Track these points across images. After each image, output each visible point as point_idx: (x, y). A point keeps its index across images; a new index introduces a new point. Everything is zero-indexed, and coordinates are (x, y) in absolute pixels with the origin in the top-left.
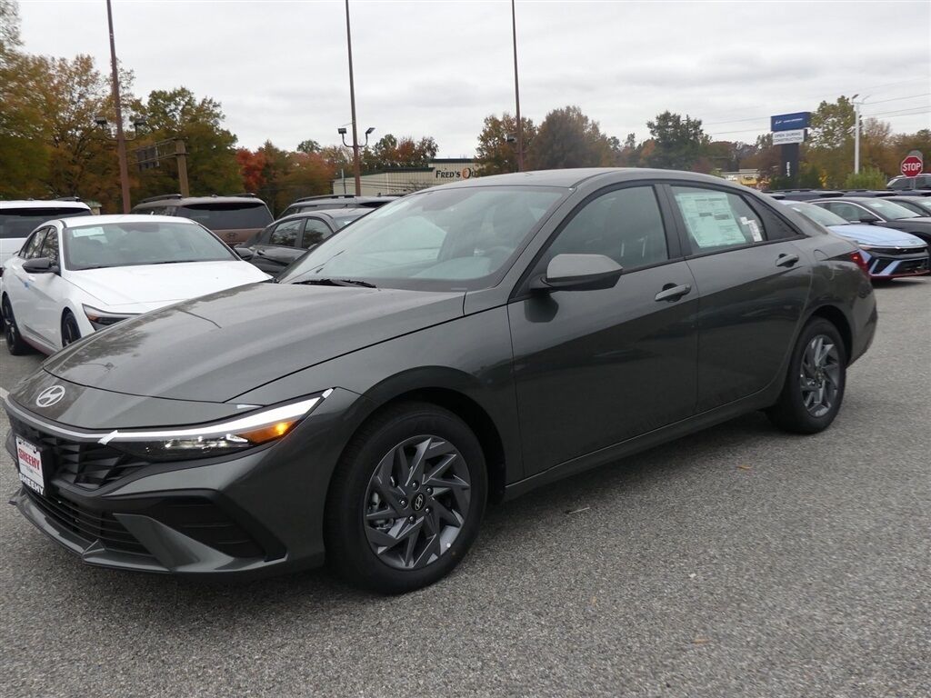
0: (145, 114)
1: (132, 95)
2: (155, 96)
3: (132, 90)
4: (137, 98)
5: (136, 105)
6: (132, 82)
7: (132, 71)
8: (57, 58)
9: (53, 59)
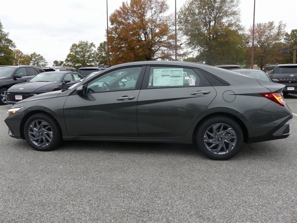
0: (289, 37)
1: (285, 32)
2: (293, 31)
3: (285, 30)
4: (286, 32)
5: (287, 35)
6: (285, 27)
7: (286, 24)
8: (264, 23)
9: (263, 24)
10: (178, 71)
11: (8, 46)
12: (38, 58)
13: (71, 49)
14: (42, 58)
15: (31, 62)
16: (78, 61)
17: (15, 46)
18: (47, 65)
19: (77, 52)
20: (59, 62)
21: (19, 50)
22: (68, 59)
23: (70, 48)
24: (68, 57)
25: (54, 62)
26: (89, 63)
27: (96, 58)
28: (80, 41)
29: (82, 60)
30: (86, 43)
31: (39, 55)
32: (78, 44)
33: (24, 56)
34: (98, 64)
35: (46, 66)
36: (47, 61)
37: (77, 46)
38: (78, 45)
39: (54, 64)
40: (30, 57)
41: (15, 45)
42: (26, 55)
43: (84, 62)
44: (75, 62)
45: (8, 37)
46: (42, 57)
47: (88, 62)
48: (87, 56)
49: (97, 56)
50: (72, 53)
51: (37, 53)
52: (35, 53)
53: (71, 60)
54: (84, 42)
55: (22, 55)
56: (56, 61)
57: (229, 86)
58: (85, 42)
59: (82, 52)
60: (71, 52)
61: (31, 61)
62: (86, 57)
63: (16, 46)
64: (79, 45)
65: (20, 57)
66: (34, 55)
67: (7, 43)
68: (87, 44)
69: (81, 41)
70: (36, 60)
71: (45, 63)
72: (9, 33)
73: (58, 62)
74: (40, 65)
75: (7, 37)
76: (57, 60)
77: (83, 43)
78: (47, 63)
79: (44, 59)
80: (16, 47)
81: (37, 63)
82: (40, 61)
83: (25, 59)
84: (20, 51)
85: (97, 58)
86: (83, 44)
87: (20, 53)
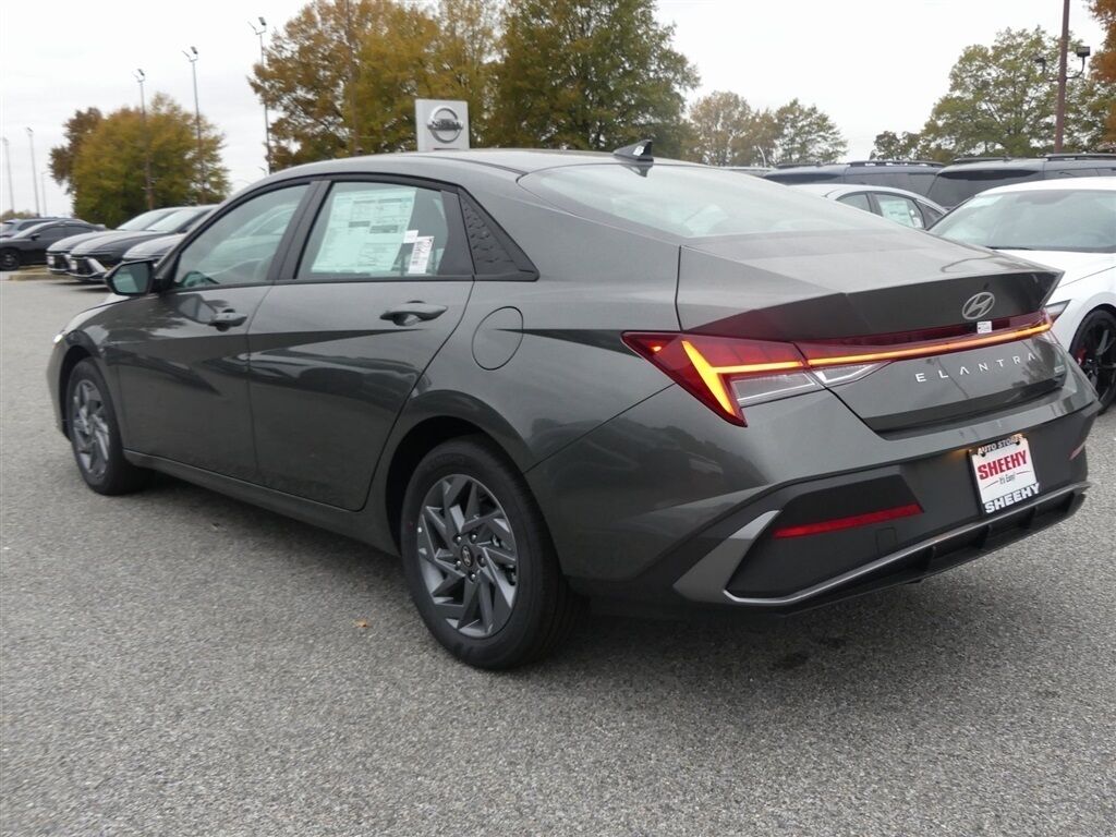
10: (400, 200)
11: (668, 81)
12: (808, 125)
13: (954, 76)
14: (822, 124)
15: (777, 142)
16: (985, 131)
17: (697, 79)
18: (844, 153)
19: (986, 84)
20: (899, 136)
21: (734, 91)
22: (940, 123)
23: (949, 70)
24: (938, 112)
25: (879, 137)
26: (1041, 138)
27: (1078, 112)
28: (1003, 31)
29: (1007, 127)
30: (1035, 37)
31: (814, 110)
32: (993, 48)
33: (754, 118)
34: (1085, 143)
35: (840, 159)
36: (843, 137)
37: (985, 57)
38: (991, 52)
39: (875, 147)
40: (776, 121)
41: (697, 75)
42: (762, 112)
43: (1018, 131)
44: (972, 134)
45: (673, 43)
46: (825, 119)
47: (1034, 134)
48: (1033, 104)
49: (1084, 102)
50: (957, 93)
51: (806, 105)
52: (795, 103)
53: (949, 130)
54: (1021, 35)
55: (743, 114)
56: (886, 134)
57: (535, 280)
58: (1031, 31)
59: (1013, 83)
60: (953, 88)
61: (777, 138)
62: (1026, 107)
63: (699, 79)
64: (999, 52)
65: (738, 125)
66: (790, 112)
67: (667, 69)
68: (1038, 42)
69: (1009, 31)
70: (796, 135)
71: (836, 144)
72: (675, 26)
73: (894, 136)
74: (812, 155)
75: (665, 45)
76: (891, 129)
77: (1019, 40)
78: (842, 144)
79: (831, 128)
80: (701, 82)
81: (803, 146)
82: (813, 137)
83: (756, 133)
84: (736, 97)
85: (1084, 109)
86: (1020, 45)
87: (737, 106)
